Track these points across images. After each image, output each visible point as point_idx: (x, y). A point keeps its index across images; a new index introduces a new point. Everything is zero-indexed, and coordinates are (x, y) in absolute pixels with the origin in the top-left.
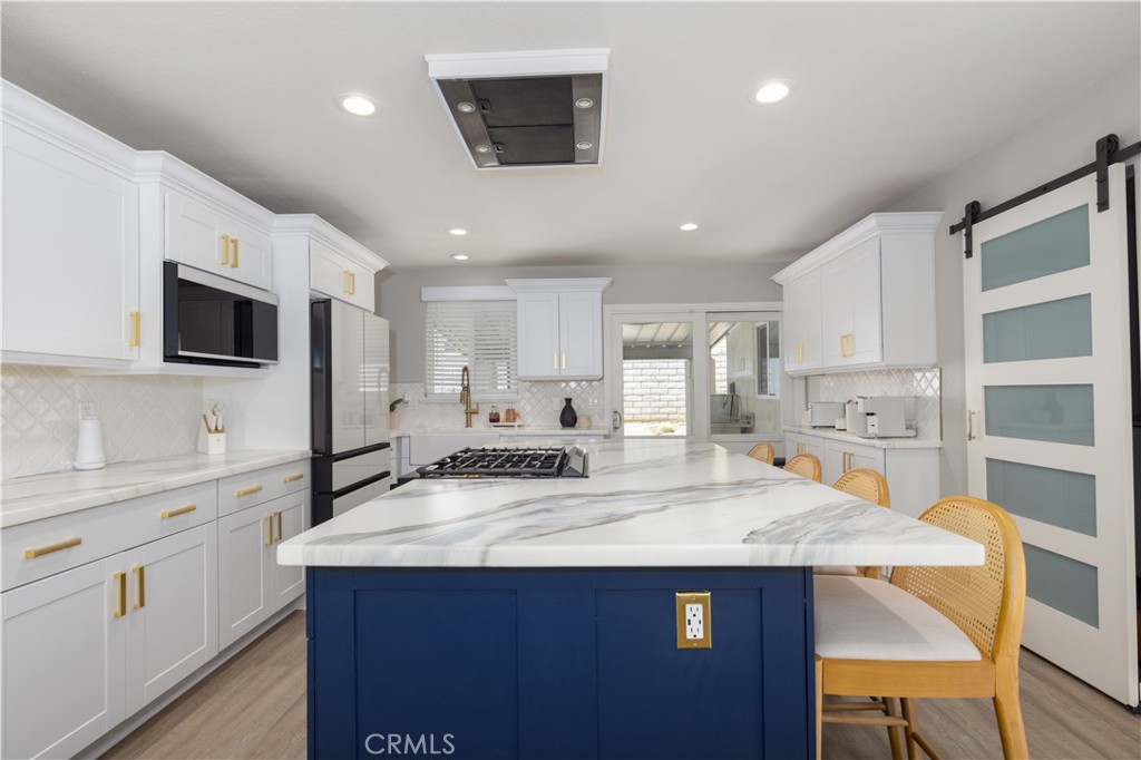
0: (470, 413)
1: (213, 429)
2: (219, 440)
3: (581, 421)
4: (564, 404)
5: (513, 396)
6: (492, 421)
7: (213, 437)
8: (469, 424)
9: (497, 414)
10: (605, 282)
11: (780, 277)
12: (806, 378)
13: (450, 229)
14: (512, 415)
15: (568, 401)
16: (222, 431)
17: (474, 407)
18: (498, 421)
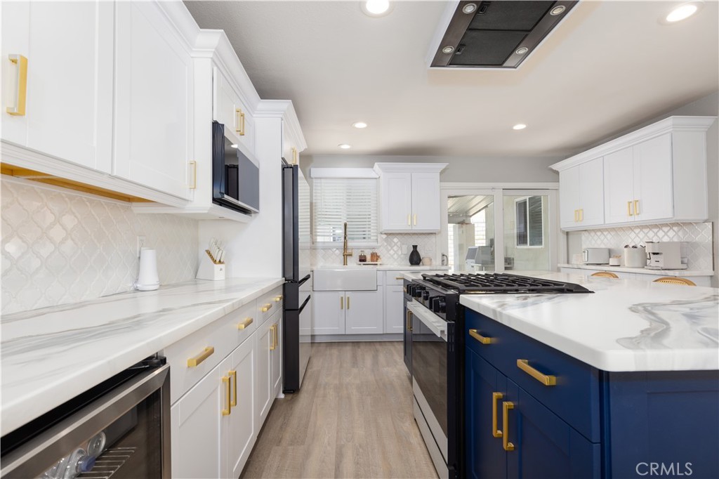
0: (346, 256)
1: (218, 261)
2: (221, 270)
3: (425, 261)
4: (412, 249)
5: (374, 244)
6: (361, 261)
7: (218, 267)
8: (345, 263)
9: (365, 256)
10: (442, 166)
11: (556, 167)
12: (567, 233)
13: (355, 123)
14: (375, 257)
15: (415, 247)
16: (223, 263)
17: (349, 251)
18: (364, 260)
